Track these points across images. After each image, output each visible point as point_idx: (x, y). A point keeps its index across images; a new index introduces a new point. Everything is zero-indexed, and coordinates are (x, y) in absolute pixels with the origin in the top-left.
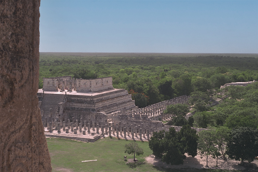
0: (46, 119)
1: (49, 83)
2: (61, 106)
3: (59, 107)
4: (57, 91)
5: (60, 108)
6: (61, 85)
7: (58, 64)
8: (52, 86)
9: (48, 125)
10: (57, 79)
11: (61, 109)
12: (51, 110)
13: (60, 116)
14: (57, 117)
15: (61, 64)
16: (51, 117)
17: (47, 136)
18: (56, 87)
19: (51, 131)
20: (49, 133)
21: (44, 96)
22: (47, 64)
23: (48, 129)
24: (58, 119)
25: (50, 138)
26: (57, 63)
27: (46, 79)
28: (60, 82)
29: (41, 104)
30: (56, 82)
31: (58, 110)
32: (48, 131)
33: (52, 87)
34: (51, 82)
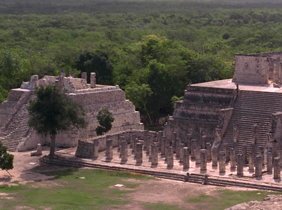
0: (245, 148)
1: (247, 66)
2: (279, 120)
3: (273, 121)
4: (265, 84)
5: (276, 124)
6: (275, 72)
7: (239, 22)
8: (254, 73)
9: (250, 162)
10: (265, 58)
11: (278, 126)
12: (256, 127)
13: (275, 141)
14: (270, 145)
15: (246, 22)
16: (255, 143)
17: (252, 188)
18: (263, 76)
19: (258, 176)
20: (255, 180)
21: (237, 96)
22: (214, 22)
23: (251, 170)
24: (271, 148)
25: (258, 192)
26: (236, 21)
27: (240, 57)
28: (273, 65)
29: (231, 113)
30: (264, 64)
31: (272, 128)
32: (251, 175)
33: (255, 75)
34: (253, 65)
